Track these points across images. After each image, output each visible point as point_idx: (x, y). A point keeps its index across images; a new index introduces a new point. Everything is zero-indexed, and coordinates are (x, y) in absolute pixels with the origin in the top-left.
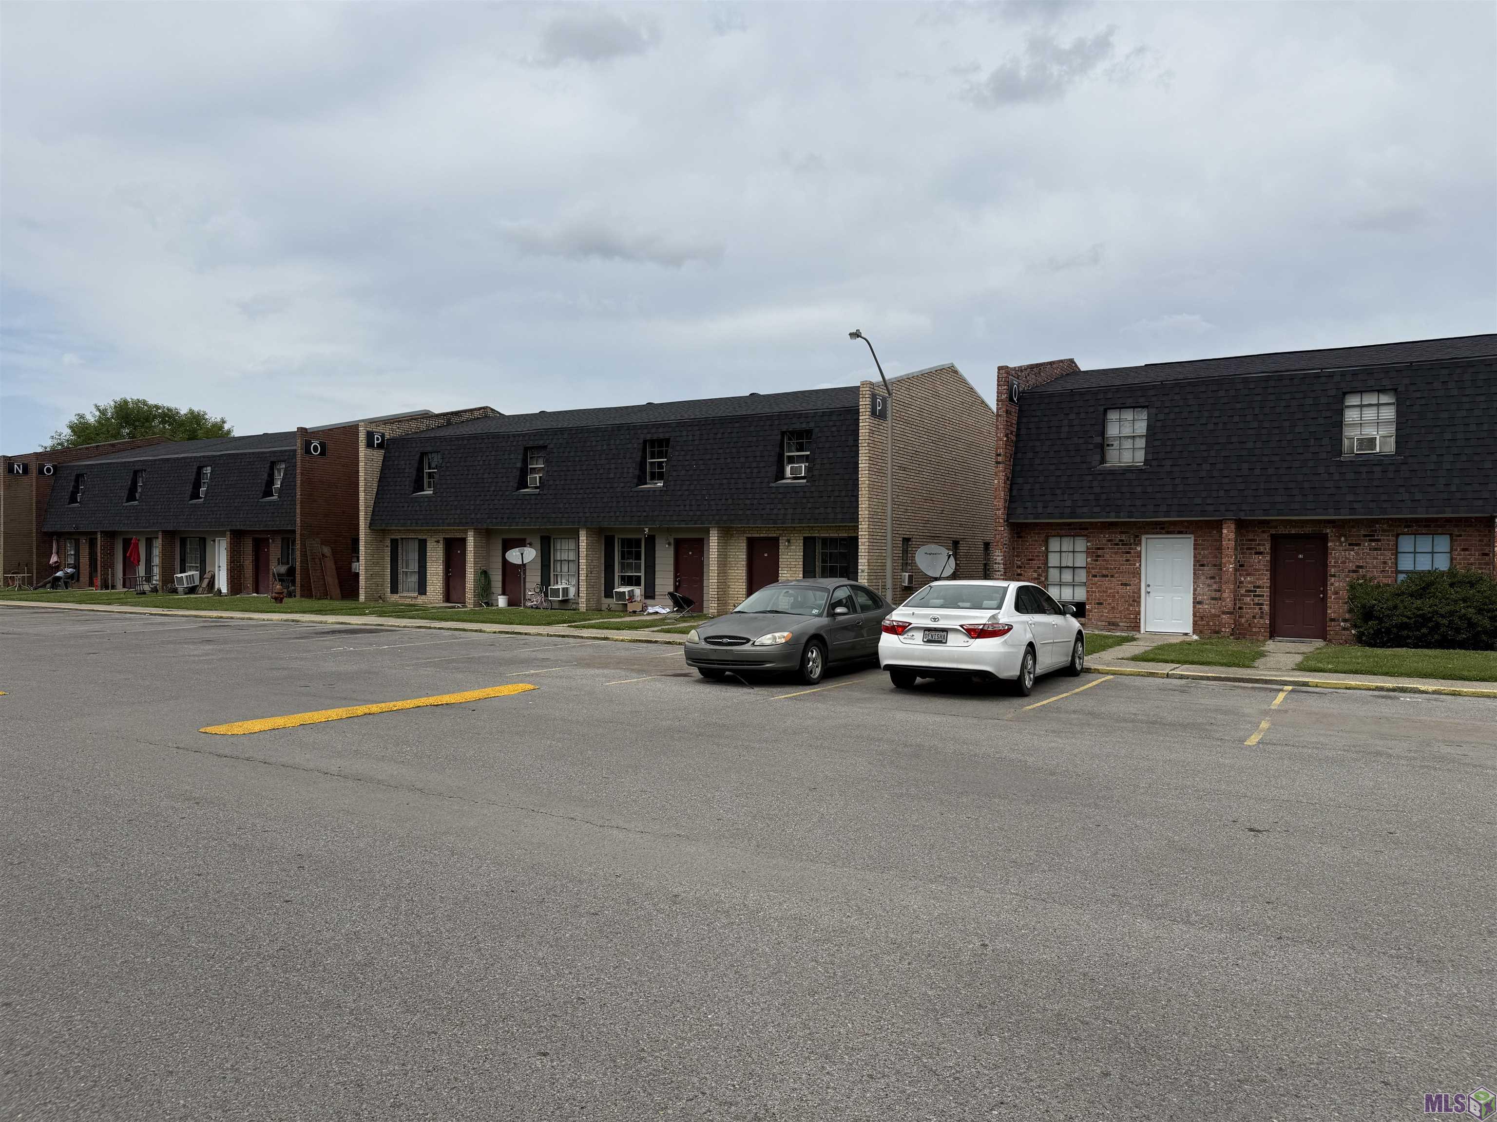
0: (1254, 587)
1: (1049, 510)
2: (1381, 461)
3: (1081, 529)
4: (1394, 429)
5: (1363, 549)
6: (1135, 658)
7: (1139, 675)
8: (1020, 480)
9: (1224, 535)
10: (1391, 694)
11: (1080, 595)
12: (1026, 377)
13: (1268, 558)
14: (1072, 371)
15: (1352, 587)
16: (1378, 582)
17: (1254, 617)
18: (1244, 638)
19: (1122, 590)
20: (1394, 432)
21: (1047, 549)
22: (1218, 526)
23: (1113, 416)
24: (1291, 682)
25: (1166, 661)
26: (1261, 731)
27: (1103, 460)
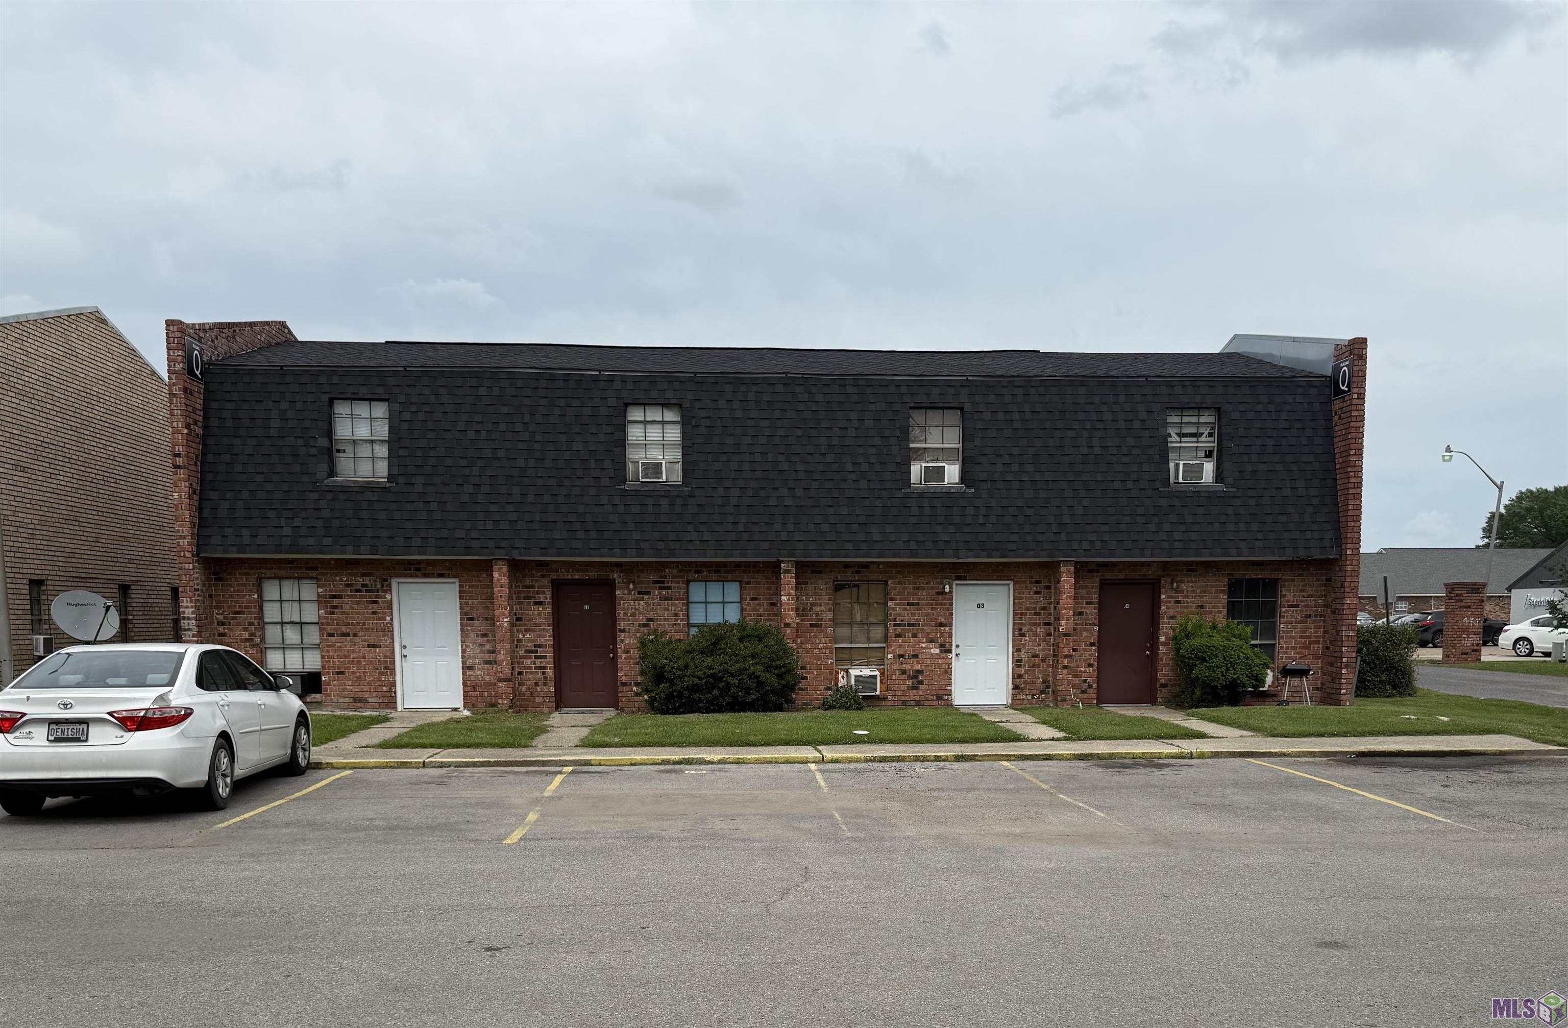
0: (535, 646)
1: (261, 540)
2: (667, 490)
3: (307, 569)
4: (680, 454)
5: (653, 598)
6: (384, 745)
7: (387, 766)
8: (213, 495)
9: (495, 579)
10: (678, 767)
11: (312, 662)
12: (213, 341)
13: (549, 610)
14: (284, 339)
15: (643, 644)
16: (670, 638)
17: (537, 684)
18: (526, 710)
19: (370, 654)
20: (680, 457)
21: (260, 596)
22: (486, 567)
23: (342, 409)
24: (571, 761)
25: (424, 746)
26: (527, 825)
27: (332, 472)
